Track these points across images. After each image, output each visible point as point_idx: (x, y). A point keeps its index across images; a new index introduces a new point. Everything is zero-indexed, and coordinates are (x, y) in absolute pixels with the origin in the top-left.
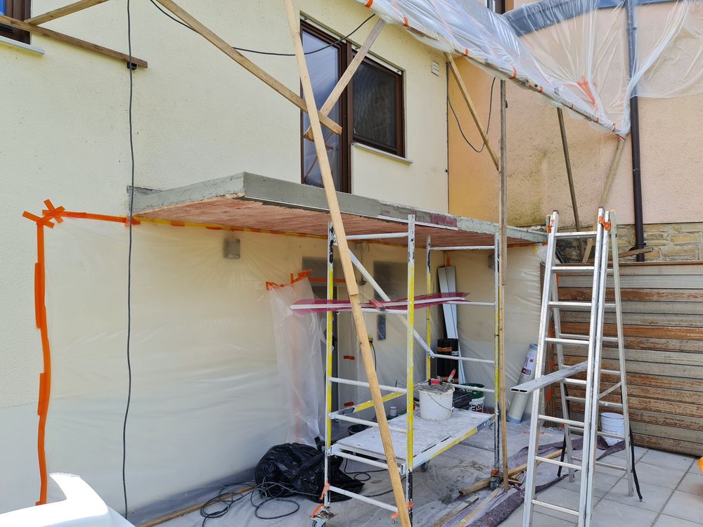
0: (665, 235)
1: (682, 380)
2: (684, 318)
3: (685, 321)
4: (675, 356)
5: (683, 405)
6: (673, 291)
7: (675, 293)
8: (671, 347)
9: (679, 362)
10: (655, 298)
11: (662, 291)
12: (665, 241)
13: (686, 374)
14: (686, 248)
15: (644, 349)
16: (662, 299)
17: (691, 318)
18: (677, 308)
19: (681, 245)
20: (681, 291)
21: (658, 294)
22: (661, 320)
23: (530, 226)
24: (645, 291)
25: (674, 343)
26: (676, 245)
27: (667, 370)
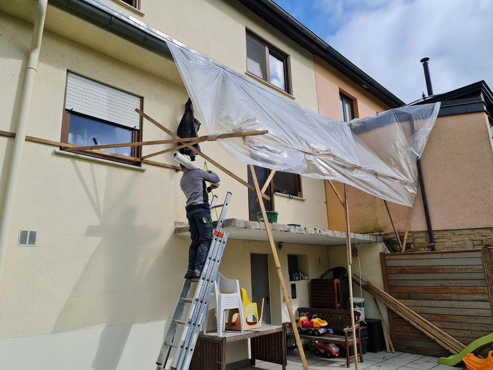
0: (446, 236)
1: (461, 317)
2: (458, 282)
3: (458, 283)
4: (456, 304)
5: (464, 332)
6: (450, 267)
7: (451, 268)
8: (453, 298)
9: (458, 307)
10: (441, 271)
11: (445, 267)
12: (446, 240)
13: (462, 313)
14: (458, 243)
15: (439, 300)
16: (445, 271)
17: (461, 281)
18: (454, 276)
19: (455, 242)
20: (454, 267)
21: (443, 269)
22: (446, 283)
23: (373, 233)
24: (436, 267)
25: (454, 296)
26: (453, 242)
27: (453, 312)
